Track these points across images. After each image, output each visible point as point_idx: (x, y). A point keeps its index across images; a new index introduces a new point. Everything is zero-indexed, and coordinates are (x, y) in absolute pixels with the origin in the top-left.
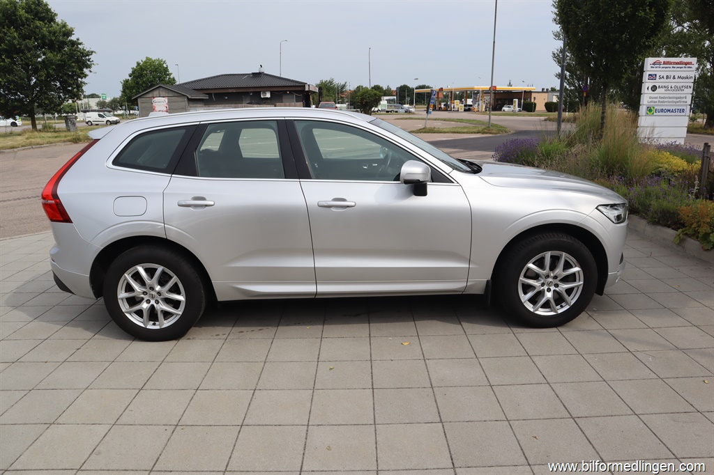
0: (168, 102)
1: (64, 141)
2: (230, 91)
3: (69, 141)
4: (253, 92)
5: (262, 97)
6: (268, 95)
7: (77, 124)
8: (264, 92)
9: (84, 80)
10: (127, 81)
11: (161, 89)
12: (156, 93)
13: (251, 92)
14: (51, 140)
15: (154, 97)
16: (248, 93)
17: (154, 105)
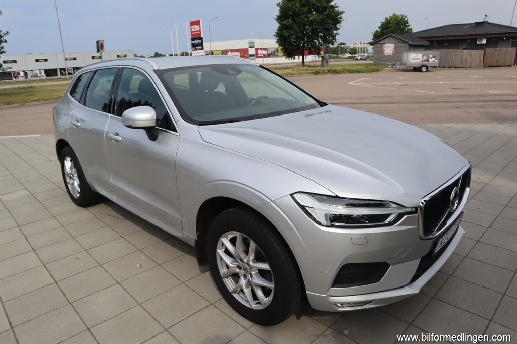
0: (395, 47)
1: (309, 73)
2: (450, 38)
3: (312, 73)
4: (470, 39)
5: (478, 43)
6: (484, 42)
7: (329, 63)
8: (481, 40)
9: (338, 32)
10: (377, 32)
11: (391, 37)
12: (387, 40)
13: (468, 39)
14: (302, 72)
15: (385, 44)
16: (466, 40)
17: (384, 49)
